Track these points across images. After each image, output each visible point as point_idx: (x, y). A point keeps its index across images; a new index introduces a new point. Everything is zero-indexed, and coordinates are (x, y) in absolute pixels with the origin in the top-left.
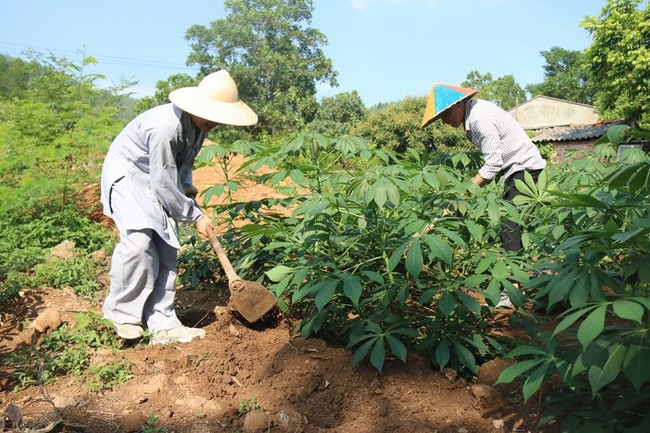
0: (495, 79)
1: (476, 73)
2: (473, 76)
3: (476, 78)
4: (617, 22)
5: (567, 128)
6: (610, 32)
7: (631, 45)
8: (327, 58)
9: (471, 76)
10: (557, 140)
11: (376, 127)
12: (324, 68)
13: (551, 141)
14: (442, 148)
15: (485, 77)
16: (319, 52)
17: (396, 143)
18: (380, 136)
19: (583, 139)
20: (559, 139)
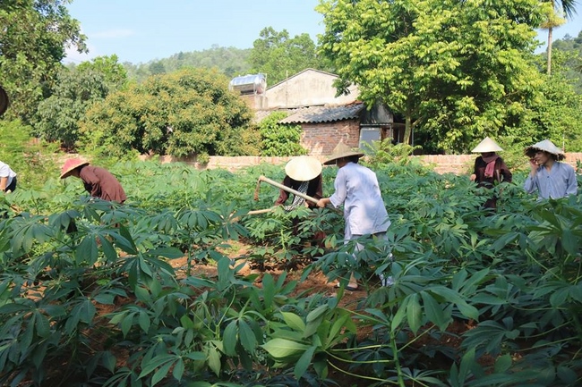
0: (292, 37)
1: (271, 29)
2: (267, 33)
3: (270, 35)
4: (343, 12)
5: (322, 108)
6: (336, 21)
7: (353, 36)
8: (72, 19)
9: (265, 32)
10: (304, 122)
11: (113, 110)
12: (69, 29)
13: (299, 123)
14: (179, 134)
15: (281, 35)
16: (62, 10)
17: (134, 127)
18: (116, 120)
19: (328, 122)
20: (307, 121)
